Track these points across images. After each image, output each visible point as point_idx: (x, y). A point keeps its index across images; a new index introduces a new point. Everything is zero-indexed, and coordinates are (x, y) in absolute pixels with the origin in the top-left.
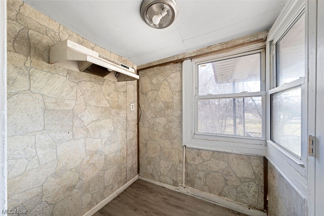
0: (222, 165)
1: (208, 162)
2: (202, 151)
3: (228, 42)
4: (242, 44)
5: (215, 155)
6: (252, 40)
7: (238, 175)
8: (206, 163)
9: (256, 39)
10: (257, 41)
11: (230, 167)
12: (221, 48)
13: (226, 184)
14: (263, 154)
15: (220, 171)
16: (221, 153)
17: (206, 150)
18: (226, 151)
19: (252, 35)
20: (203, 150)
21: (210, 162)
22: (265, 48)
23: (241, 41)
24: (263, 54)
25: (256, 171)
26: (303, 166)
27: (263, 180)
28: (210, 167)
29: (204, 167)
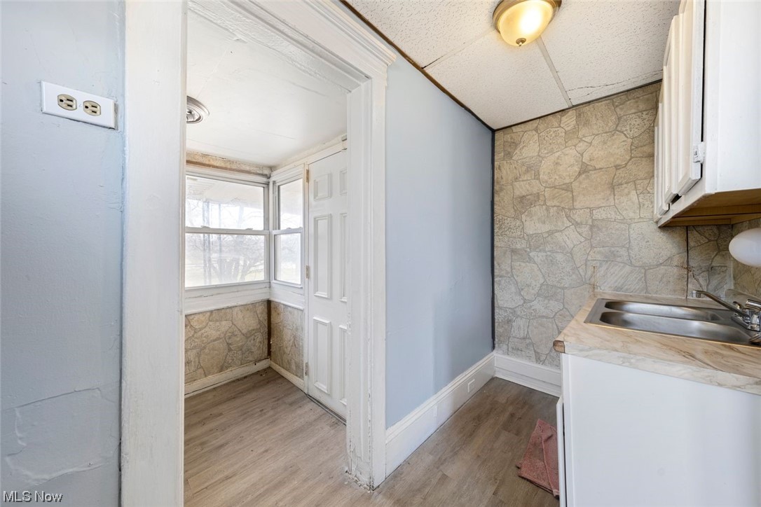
0: (225, 325)
1: (203, 331)
2: (193, 316)
3: (233, 162)
4: (249, 172)
5: (214, 315)
6: (258, 172)
7: (243, 331)
8: (199, 334)
9: (261, 172)
10: (263, 175)
11: (235, 325)
12: (223, 165)
13: (230, 350)
14: (266, 297)
15: (222, 336)
16: (223, 311)
17: (199, 313)
18: (230, 305)
19: (258, 166)
20: (196, 314)
21: (207, 329)
22: (268, 184)
23: (247, 168)
24: (266, 189)
25: (261, 319)
26: (302, 288)
27: (267, 325)
28: (207, 337)
29: (196, 340)
